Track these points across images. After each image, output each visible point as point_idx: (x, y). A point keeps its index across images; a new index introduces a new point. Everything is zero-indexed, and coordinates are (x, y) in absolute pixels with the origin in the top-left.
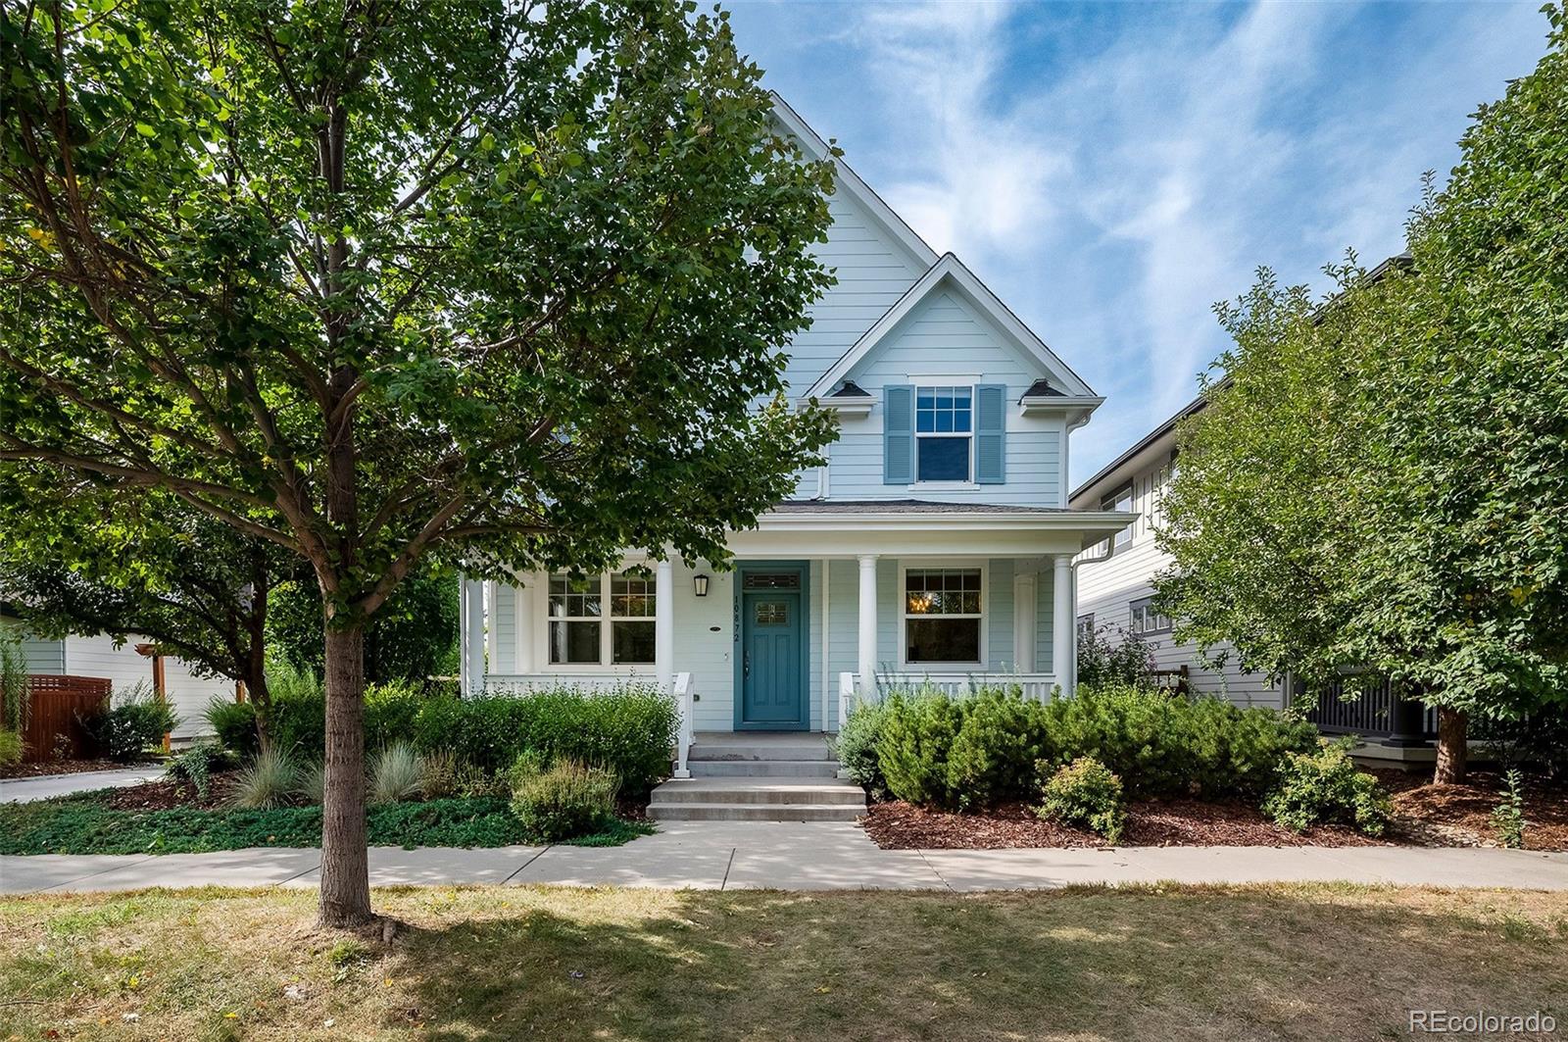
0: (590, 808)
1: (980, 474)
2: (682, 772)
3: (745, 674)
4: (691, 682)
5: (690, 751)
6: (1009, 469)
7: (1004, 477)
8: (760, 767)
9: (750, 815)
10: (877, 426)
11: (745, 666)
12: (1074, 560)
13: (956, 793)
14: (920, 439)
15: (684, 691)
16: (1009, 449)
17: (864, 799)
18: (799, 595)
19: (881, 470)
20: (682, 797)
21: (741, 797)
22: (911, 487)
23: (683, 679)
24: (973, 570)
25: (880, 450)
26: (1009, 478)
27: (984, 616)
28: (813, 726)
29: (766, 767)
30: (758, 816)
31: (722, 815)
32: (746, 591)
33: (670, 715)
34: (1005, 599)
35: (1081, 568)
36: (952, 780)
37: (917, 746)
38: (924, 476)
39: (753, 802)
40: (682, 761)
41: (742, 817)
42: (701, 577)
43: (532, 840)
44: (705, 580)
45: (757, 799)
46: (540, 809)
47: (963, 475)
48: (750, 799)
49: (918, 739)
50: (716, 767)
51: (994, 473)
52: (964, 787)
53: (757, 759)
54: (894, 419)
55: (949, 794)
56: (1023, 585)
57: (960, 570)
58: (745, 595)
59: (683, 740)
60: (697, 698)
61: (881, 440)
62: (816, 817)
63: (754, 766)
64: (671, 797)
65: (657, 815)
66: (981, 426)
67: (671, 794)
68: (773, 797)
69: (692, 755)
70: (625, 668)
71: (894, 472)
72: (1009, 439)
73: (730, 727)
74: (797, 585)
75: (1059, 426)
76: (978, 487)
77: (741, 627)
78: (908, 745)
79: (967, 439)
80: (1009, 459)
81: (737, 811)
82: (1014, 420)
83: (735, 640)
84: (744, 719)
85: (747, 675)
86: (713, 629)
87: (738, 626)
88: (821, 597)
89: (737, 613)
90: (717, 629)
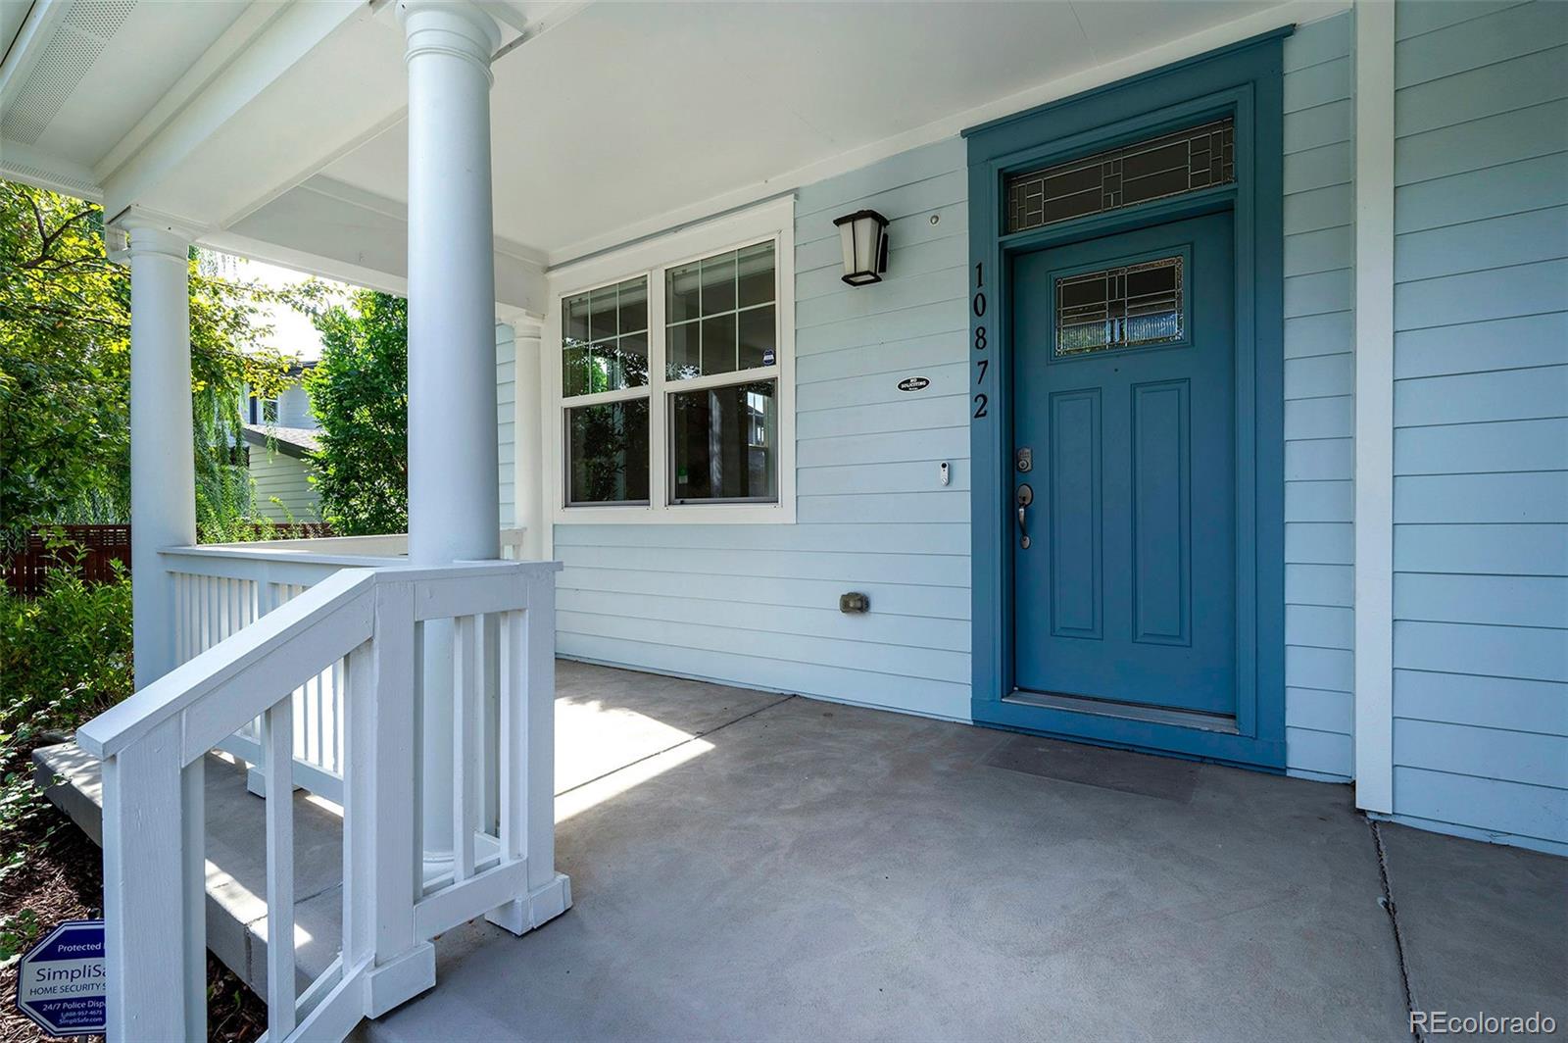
11: (1014, 504)
28: (1303, 754)
32: (1014, 242)
58: (1007, 255)
73: (960, 706)
83: (977, 416)
84: (1008, 692)
85: (1024, 533)
86: (905, 386)
87: (986, 363)
88: (1346, 185)
89: (980, 322)
90: (921, 383)
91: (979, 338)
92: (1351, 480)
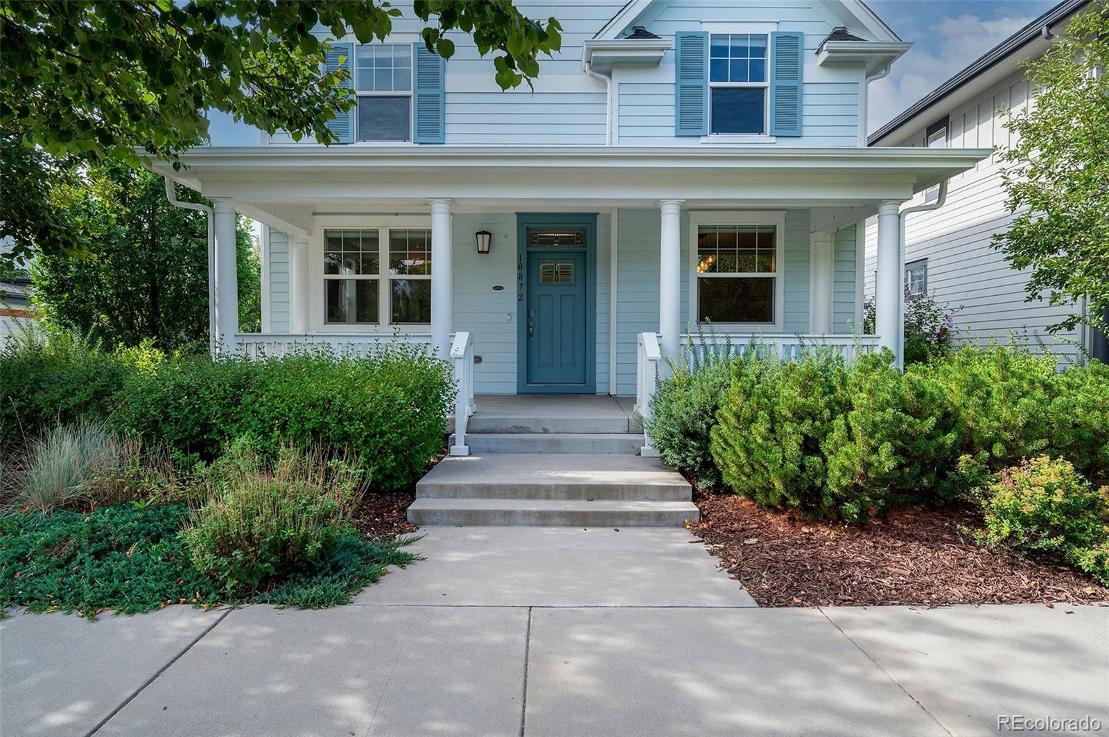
0: (306, 540)
1: (777, 125)
2: (459, 448)
3: (530, 335)
4: (470, 343)
5: (469, 422)
6: (807, 121)
7: (801, 129)
8: (551, 442)
9: (544, 519)
10: (668, 74)
11: (529, 327)
12: (902, 208)
13: (839, 500)
14: (713, 88)
15: (461, 353)
16: (807, 100)
17: (689, 493)
18: (585, 253)
19: (672, 121)
20: (456, 492)
21: (532, 492)
22: (704, 140)
23: (461, 339)
24: (767, 227)
25: (672, 100)
26: (806, 131)
27: (779, 274)
28: (600, 389)
29: (558, 442)
30: (557, 520)
31: (508, 518)
32: (531, 249)
33: (442, 384)
34: (801, 256)
35: (908, 216)
36: (835, 482)
37: (772, 430)
38: (717, 127)
39: (548, 497)
40: (460, 434)
41: (533, 521)
42: (483, 233)
43: (205, 595)
44: (487, 237)
45: (553, 494)
46: (223, 544)
47: (757, 127)
48: (543, 493)
49: (773, 420)
50: (499, 442)
51: (790, 124)
52: (853, 492)
53: (546, 431)
54: (686, 68)
55: (828, 502)
56: (821, 243)
57: (754, 227)
58: (529, 253)
59: (461, 410)
60: (478, 360)
61: (672, 90)
62: (632, 522)
63: (544, 441)
64: (443, 491)
65: (422, 519)
66: (778, 75)
67: (441, 487)
68: (574, 491)
69: (472, 427)
70: (405, 328)
71: (686, 124)
72: (807, 90)
73: (513, 389)
74: (583, 243)
75: (859, 76)
76: (773, 140)
77: (525, 286)
78: (759, 429)
79: (762, 89)
80: (807, 110)
81: (527, 514)
82: (812, 69)
83: (519, 300)
84: (528, 382)
85: (531, 336)
86: (495, 288)
87: (522, 284)
88: (609, 254)
89: (521, 272)
90: (500, 288)
91: (520, 277)
92: (610, 323)
